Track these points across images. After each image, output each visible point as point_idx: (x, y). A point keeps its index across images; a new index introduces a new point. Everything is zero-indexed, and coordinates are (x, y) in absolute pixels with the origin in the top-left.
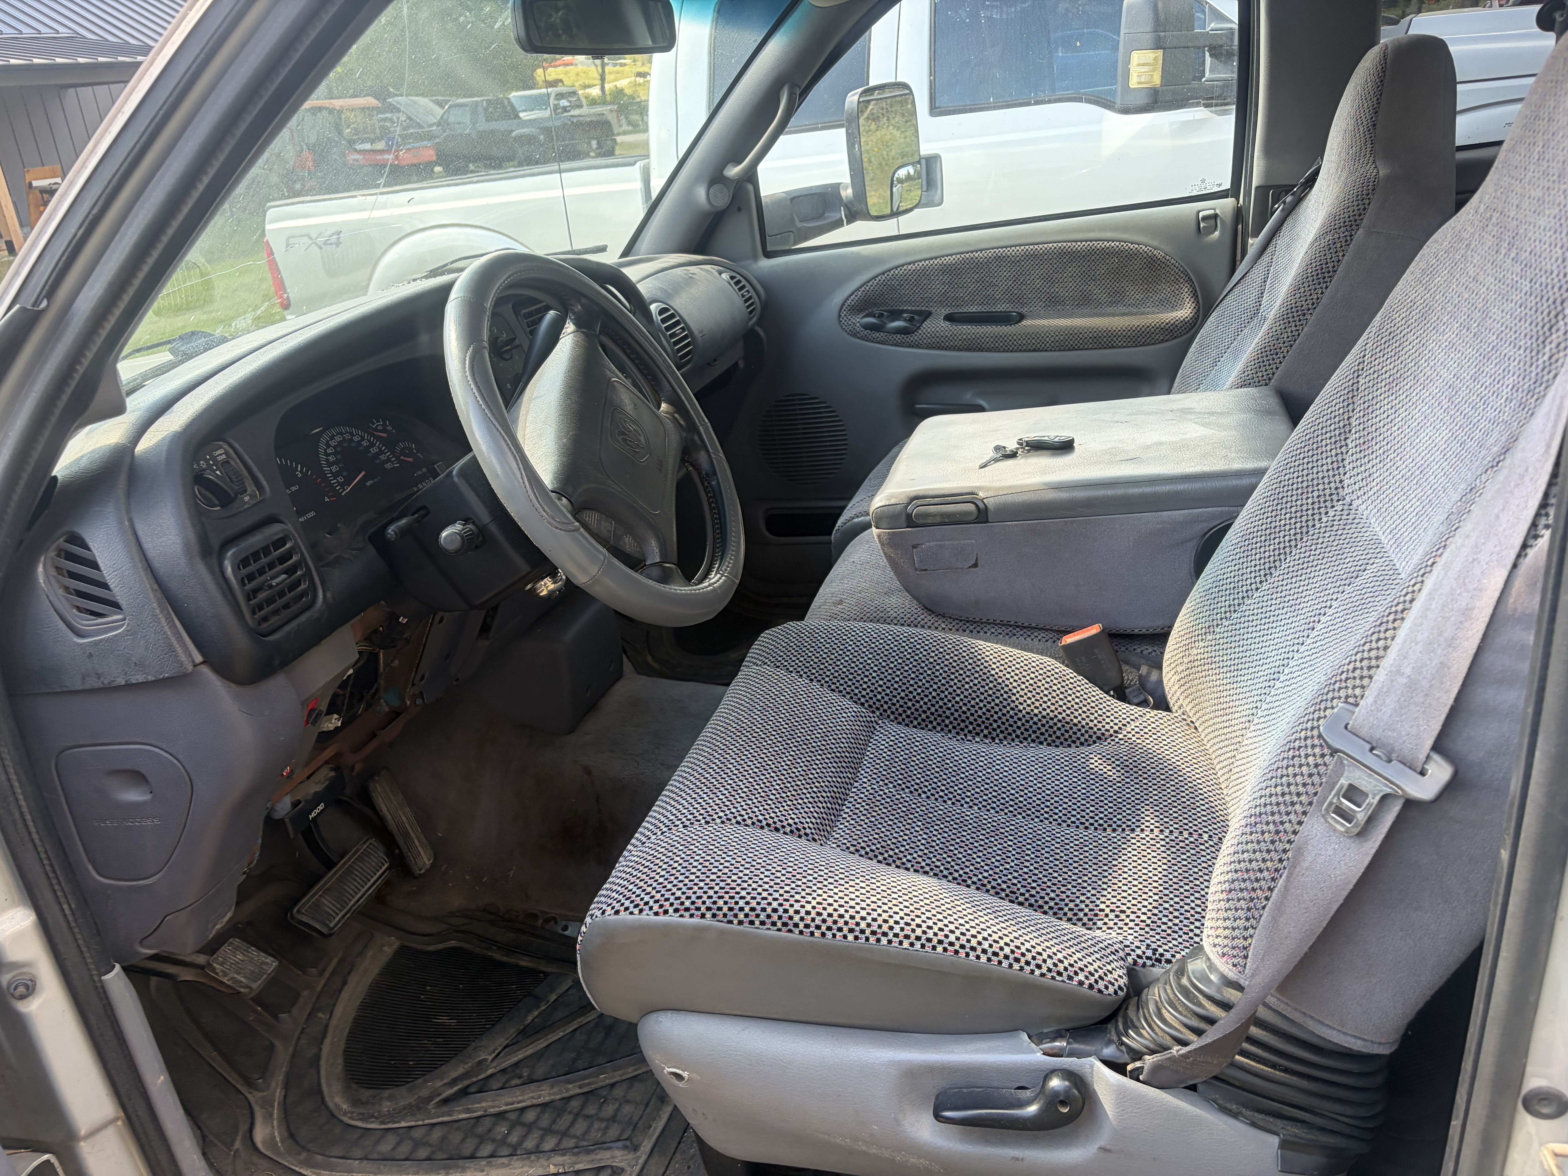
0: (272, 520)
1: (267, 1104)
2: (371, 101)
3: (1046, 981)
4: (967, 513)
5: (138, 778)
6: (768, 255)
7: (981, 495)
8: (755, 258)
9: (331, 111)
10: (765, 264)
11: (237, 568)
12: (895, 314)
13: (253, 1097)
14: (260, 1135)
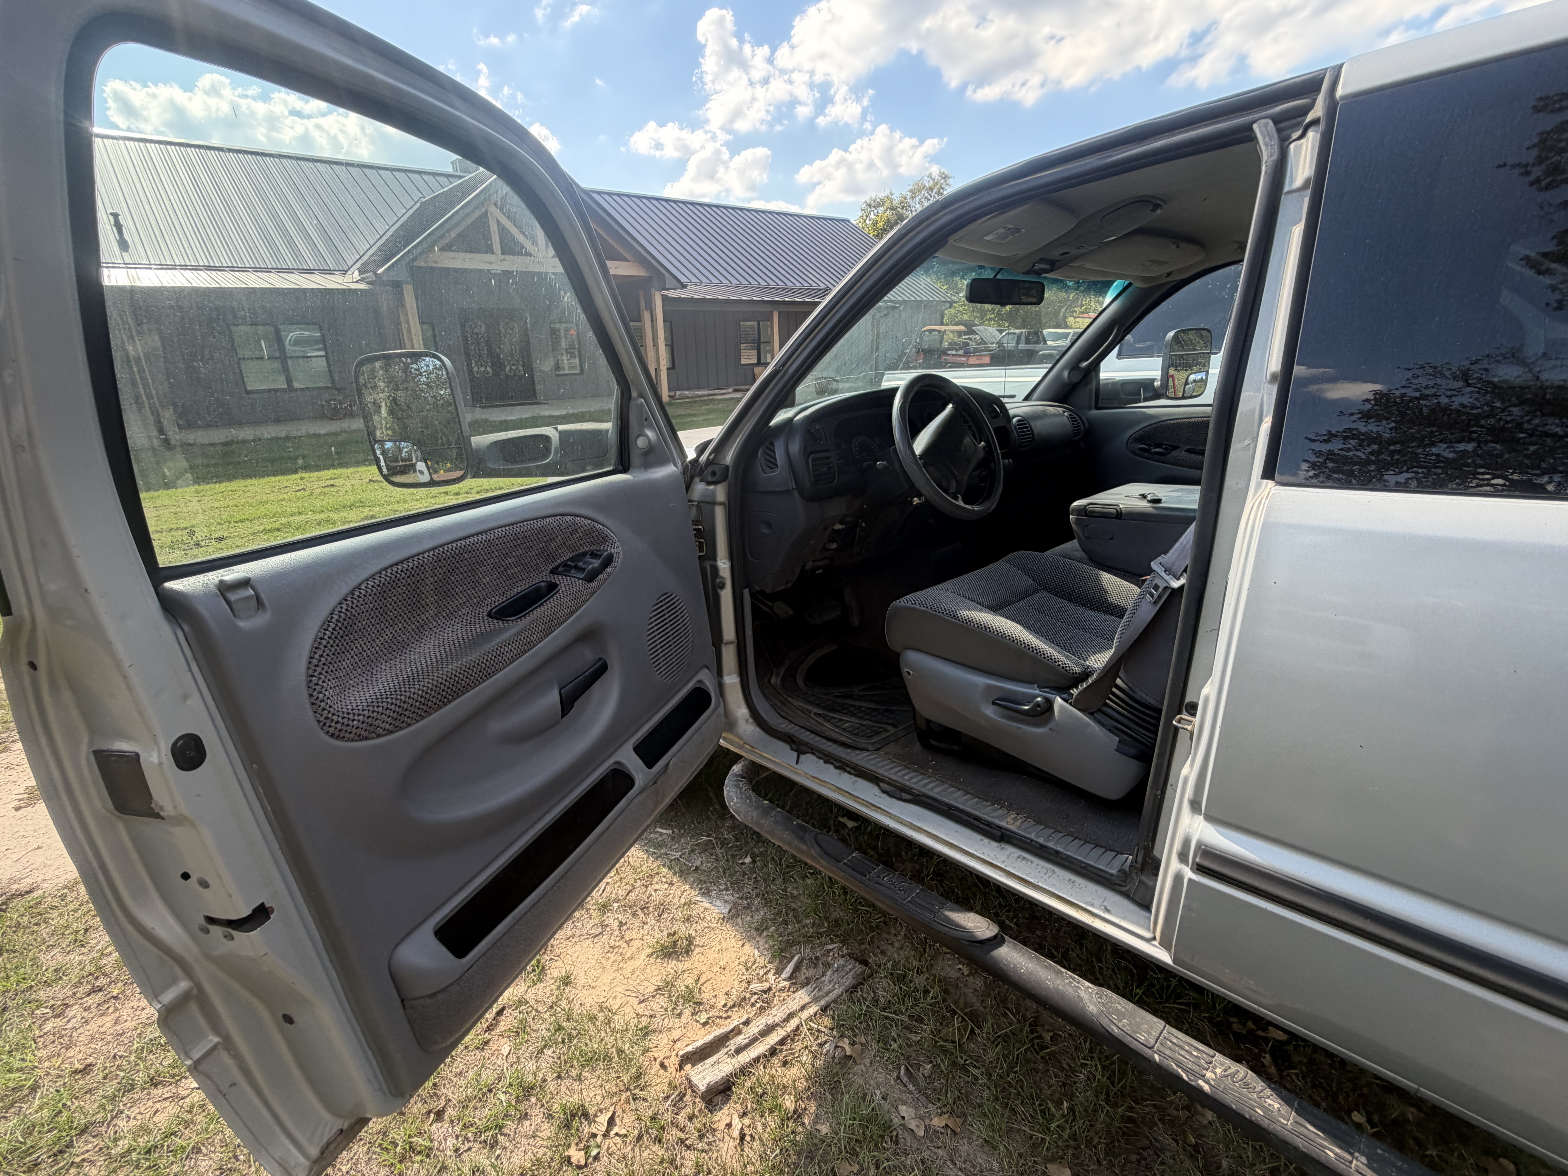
0: (826, 451)
1: (778, 674)
2: (962, 328)
3: (1046, 660)
4: (1111, 513)
5: (769, 525)
6: (1097, 408)
7: (1121, 506)
8: (1090, 409)
9: (939, 332)
10: (1094, 412)
11: (812, 461)
12: (1158, 445)
13: (774, 670)
14: (772, 681)
